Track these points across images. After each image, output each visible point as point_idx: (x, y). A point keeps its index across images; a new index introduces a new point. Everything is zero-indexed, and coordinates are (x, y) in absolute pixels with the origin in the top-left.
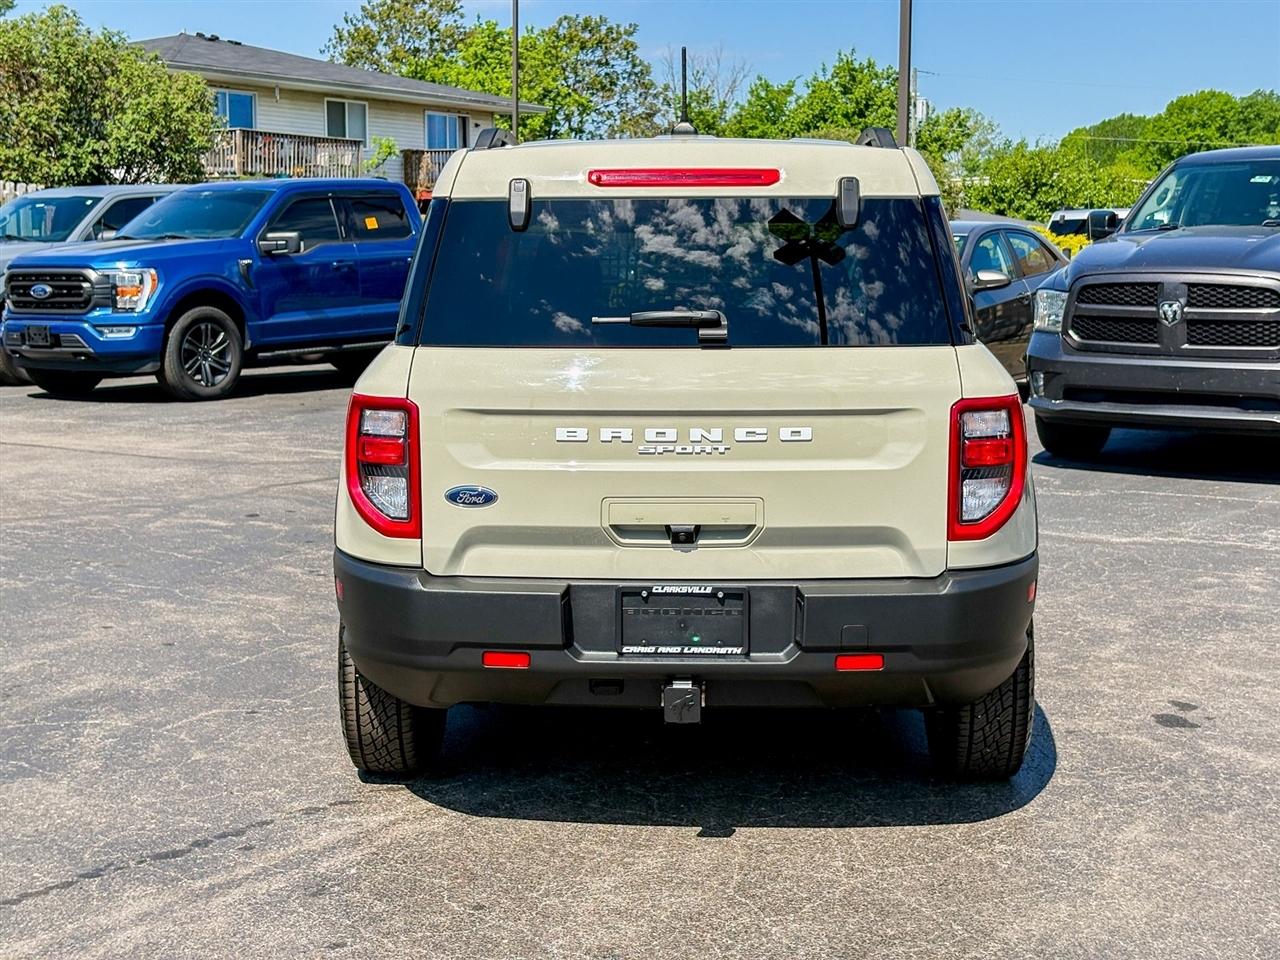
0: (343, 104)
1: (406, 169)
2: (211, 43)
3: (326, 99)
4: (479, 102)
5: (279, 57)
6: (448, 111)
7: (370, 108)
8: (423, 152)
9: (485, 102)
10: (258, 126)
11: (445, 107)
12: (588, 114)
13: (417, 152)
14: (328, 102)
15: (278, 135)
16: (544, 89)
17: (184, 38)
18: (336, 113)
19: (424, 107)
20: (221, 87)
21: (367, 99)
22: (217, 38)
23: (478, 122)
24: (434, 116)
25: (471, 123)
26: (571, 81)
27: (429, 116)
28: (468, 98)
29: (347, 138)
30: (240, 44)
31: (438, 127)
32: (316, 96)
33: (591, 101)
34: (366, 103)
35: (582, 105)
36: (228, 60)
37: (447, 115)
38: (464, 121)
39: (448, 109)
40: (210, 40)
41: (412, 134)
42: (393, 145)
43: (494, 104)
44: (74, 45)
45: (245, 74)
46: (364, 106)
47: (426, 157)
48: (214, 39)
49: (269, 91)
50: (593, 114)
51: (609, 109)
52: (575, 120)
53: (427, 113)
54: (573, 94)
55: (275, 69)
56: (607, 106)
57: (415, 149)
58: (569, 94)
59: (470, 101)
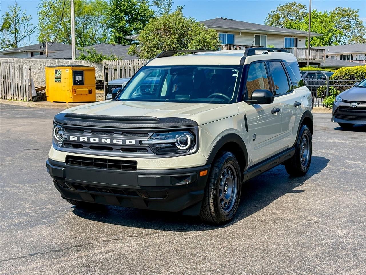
0: (260, 36)
2: (224, 20)
3: (255, 35)
4: (301, 33)
5: (243, 23)
6: (291, 37)
7: (268, 37)
10: (235, 43)
11: (290, 36)
12: (342, 36)
14: (256, 35)
15: (239, 45)
16: (329, 29)
17: (218, 19)
18: (258, 38)
20: (225, 32)
21: (267, 34)
22: (227, 19)
23: (300, 39)
24: (287, 38)
25: (298, 40)
26: (337, 27)
27: (286, 38)
28: (297, 32)
29: (261, 46)
30: (233, 20)
31: (288, 41)
32: (252, 34)
33: (343, 32)
34: (267, 35)
35: (340, 33)
36: (228, 25)
37: (291, 38)
38: (296, 39)
39: (291, 36)
40: (224, 19)
41: (280, 43)
43: (305, 34)
44: (180, 22)
45: (231, 29)
46: (266, 36)
48: (226, 19)
49: (238, 33)
50: (344, 36)
51: (349, 35)
52: (338, 38)
53: (285, 37)
54: (338, 30)
55: (241, 27)
56: (348, 34)
58: (336, 30)
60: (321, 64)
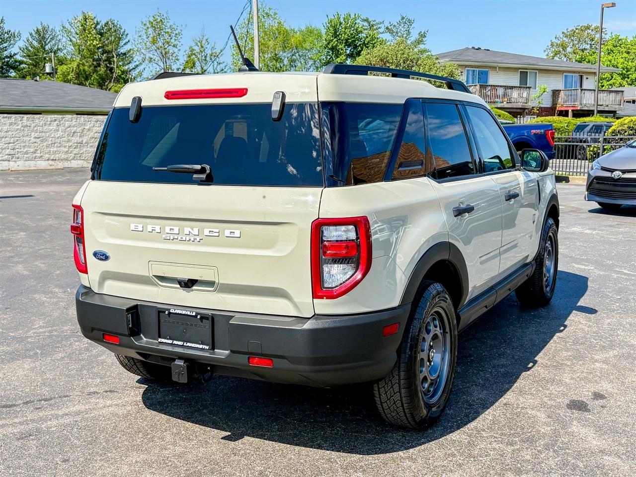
0: (527, 72)
1: (553, 98)
2: (476, 51)
3: (520, 70)
4: (588, 68)
5: (504, 54)
6: (574, 73)
7: (539, 73)
8: (561, 90)
9: (590, 68)
10: (490, 83)
11: (572, 71)
13: (558, 90)
14: (520, 72)
15: (497, 86)
17: (467, 49)
18: (524, 75)
19: (563, 72)
20: (475, 68)
21: (537, 70)
22: (480, 49)
23: (588, 77)
24: (567, 75)
25: (585, 77)
29: (528, 86)
30: (489, 50)
31: (569, 80)
32: (516, 69)
34: (537, 71)
36: (481, 57)
37: (573, 74)
38: (581, 77)
39: (574, 72)
40: (477, 49)
41: (558, 83)
42: (546, 88)
43: (594, 69)
44: (403, 54)
45: (483, 62)
46: (536, 72)
47: (562, 93)
48: (479, 49)
49: (494, 68)
53: (564, 74)
55: (498, 59)
57: (557, 89)
59: (584, 68)
60: (617, 112)
